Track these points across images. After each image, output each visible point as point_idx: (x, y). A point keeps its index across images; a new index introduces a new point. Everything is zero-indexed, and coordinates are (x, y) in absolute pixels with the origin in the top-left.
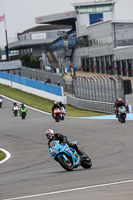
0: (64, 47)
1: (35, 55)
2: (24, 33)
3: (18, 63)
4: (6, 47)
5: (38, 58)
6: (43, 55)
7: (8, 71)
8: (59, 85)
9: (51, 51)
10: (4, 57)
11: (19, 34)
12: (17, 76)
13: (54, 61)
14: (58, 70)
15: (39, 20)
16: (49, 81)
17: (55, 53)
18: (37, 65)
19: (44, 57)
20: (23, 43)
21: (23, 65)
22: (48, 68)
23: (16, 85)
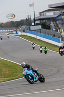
0: (62, 19)
1: (48, 23)
2: (43, 12)
3: (40, 27)
4: (34, 19)
5: (49, 25)
6: (52, 23)
7: (35, 30)
8: (59, 37)
9: (56, 21)
10: (33, 24)
11: (40, 13)
12: (39, 33)
13: (57, 26)
14: (59, 30)
15: (50, 6)
16: (54, 36)
17: (57, 22)
18: (49, 28)
19: (52, 24)
20: (42, 17)
21: (42, 28)
22: (54, 29)
23: (38, 38)
